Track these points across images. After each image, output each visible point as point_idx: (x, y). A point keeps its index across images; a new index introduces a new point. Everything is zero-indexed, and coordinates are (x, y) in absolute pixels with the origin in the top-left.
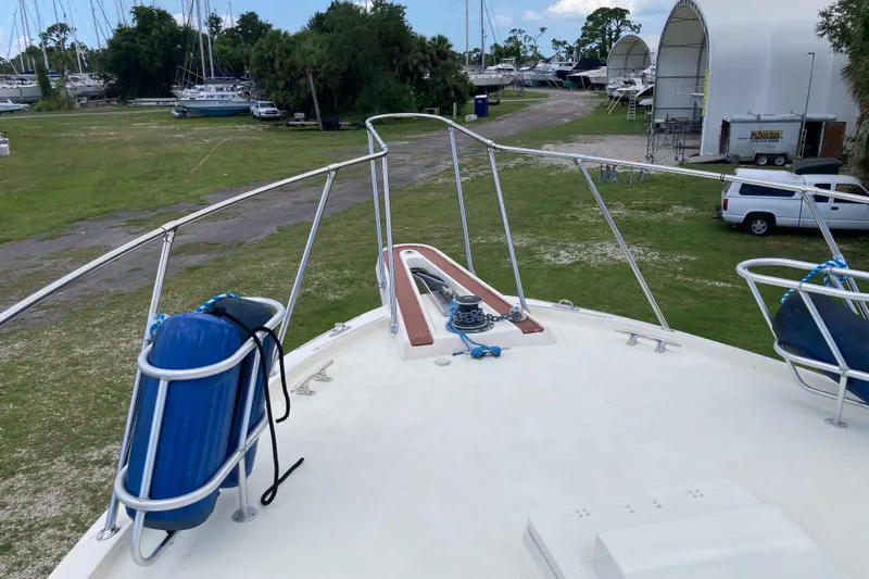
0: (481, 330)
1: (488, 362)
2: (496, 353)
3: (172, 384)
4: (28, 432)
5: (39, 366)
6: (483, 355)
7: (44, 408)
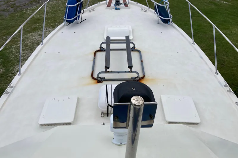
0: (118, 5)
1: (118, 11)
2: (119, 9)
3: (69, 7)
4: (57, 20)
5: (59, 7)
6: (117, 9)
7: (60, 16)
